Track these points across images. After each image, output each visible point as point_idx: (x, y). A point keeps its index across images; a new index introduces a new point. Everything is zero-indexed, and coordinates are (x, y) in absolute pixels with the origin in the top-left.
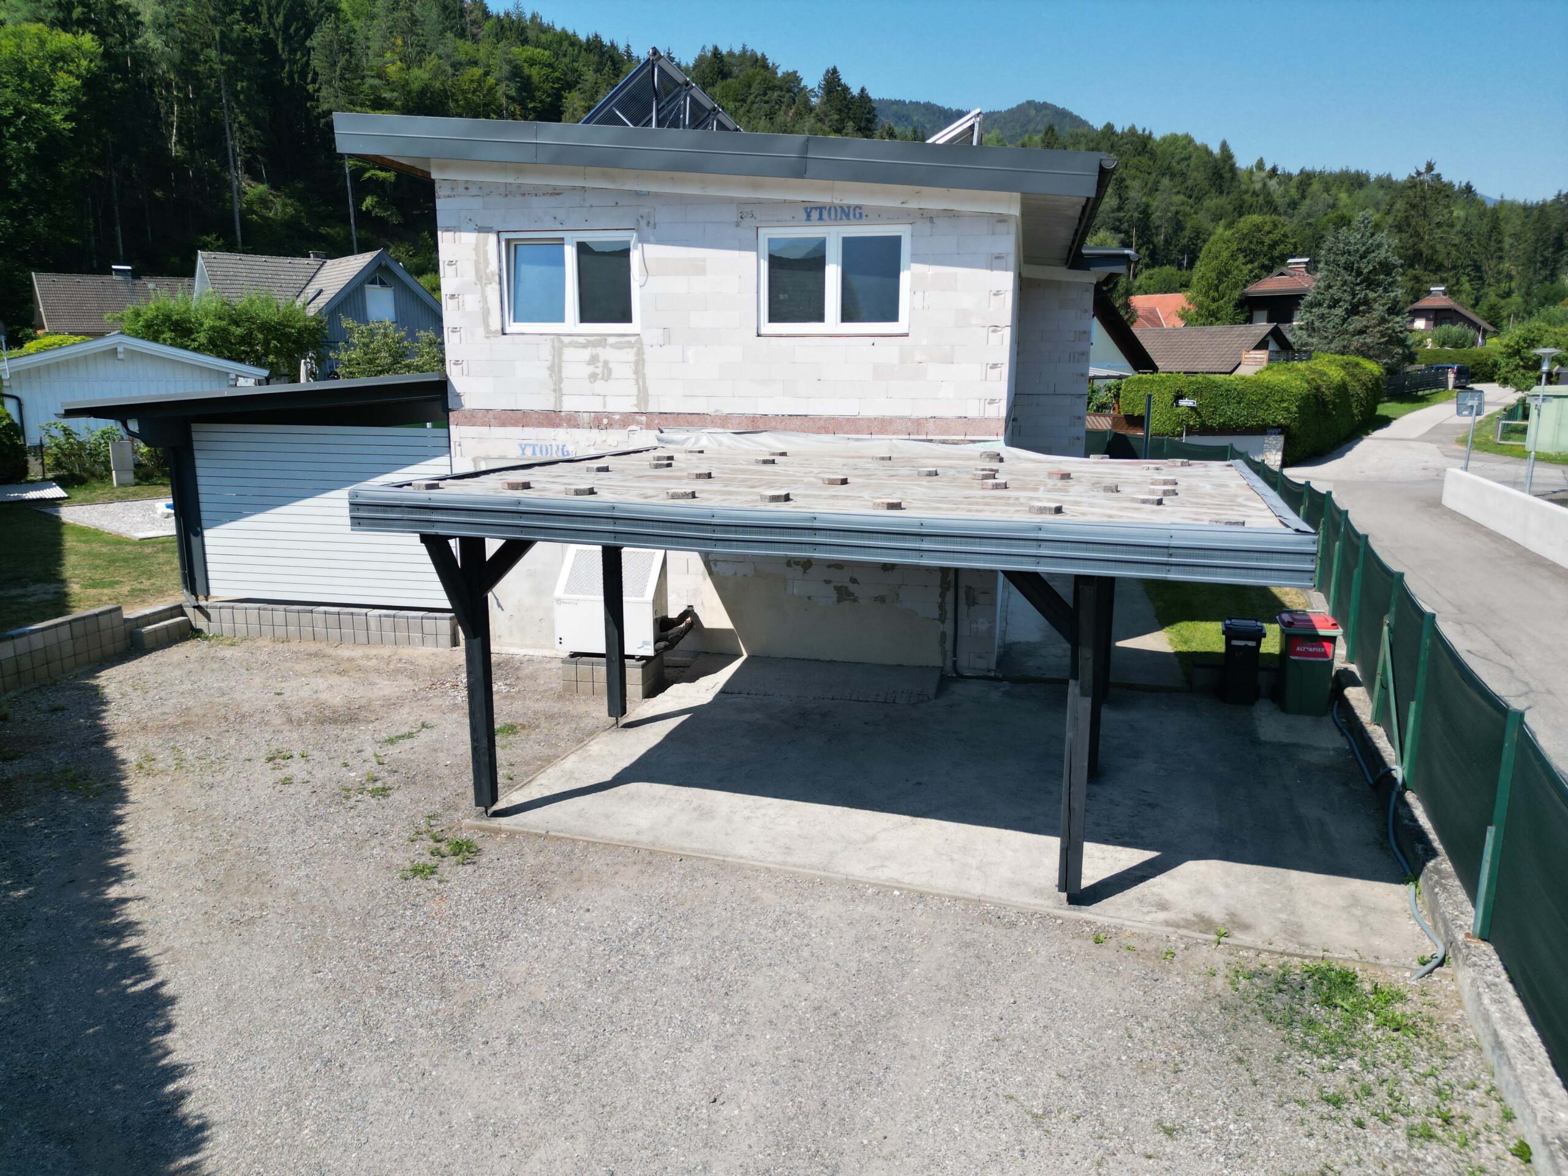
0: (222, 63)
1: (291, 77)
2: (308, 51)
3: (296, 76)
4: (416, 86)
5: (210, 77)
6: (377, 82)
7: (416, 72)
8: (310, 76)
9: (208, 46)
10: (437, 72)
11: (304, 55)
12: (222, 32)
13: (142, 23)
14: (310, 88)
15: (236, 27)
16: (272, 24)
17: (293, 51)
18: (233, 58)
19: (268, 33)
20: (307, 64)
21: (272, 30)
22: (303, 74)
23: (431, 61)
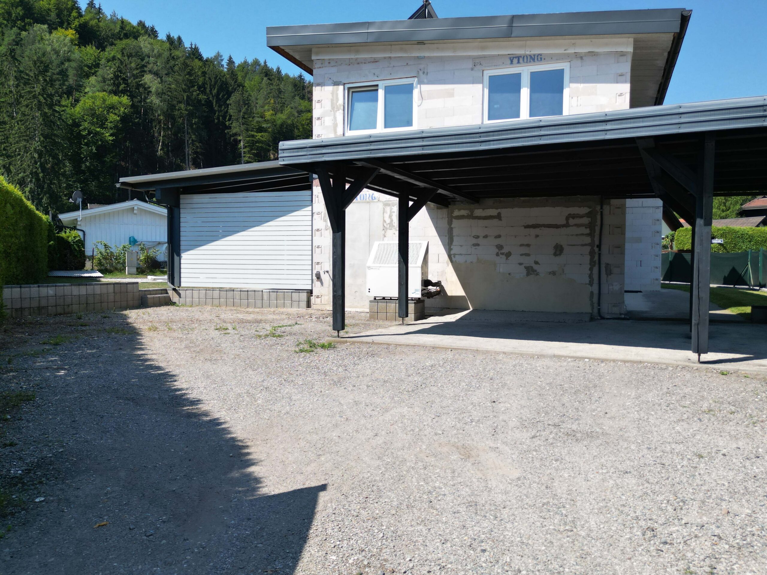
0: (186, 110)
1: (218, 119)
2: (228, 105)
3: (221, 118)
4: (279, 122)
5: (180, 118)
6: (260, 119)
7: (279, 115)
8: (228, 117)
9: (180, 102)
10: (291, 115)
11: (225, 108)
12: (187, 96)
13: (151, 92)
14: (227, 123)
15: (194, 93)
16: (211, 93)
17: (220, 106)
18: (192, 108)
19: (209, 98)
20: (227, 112)
21: (211, 96)
22: (224, 117)
23: (287, 110)
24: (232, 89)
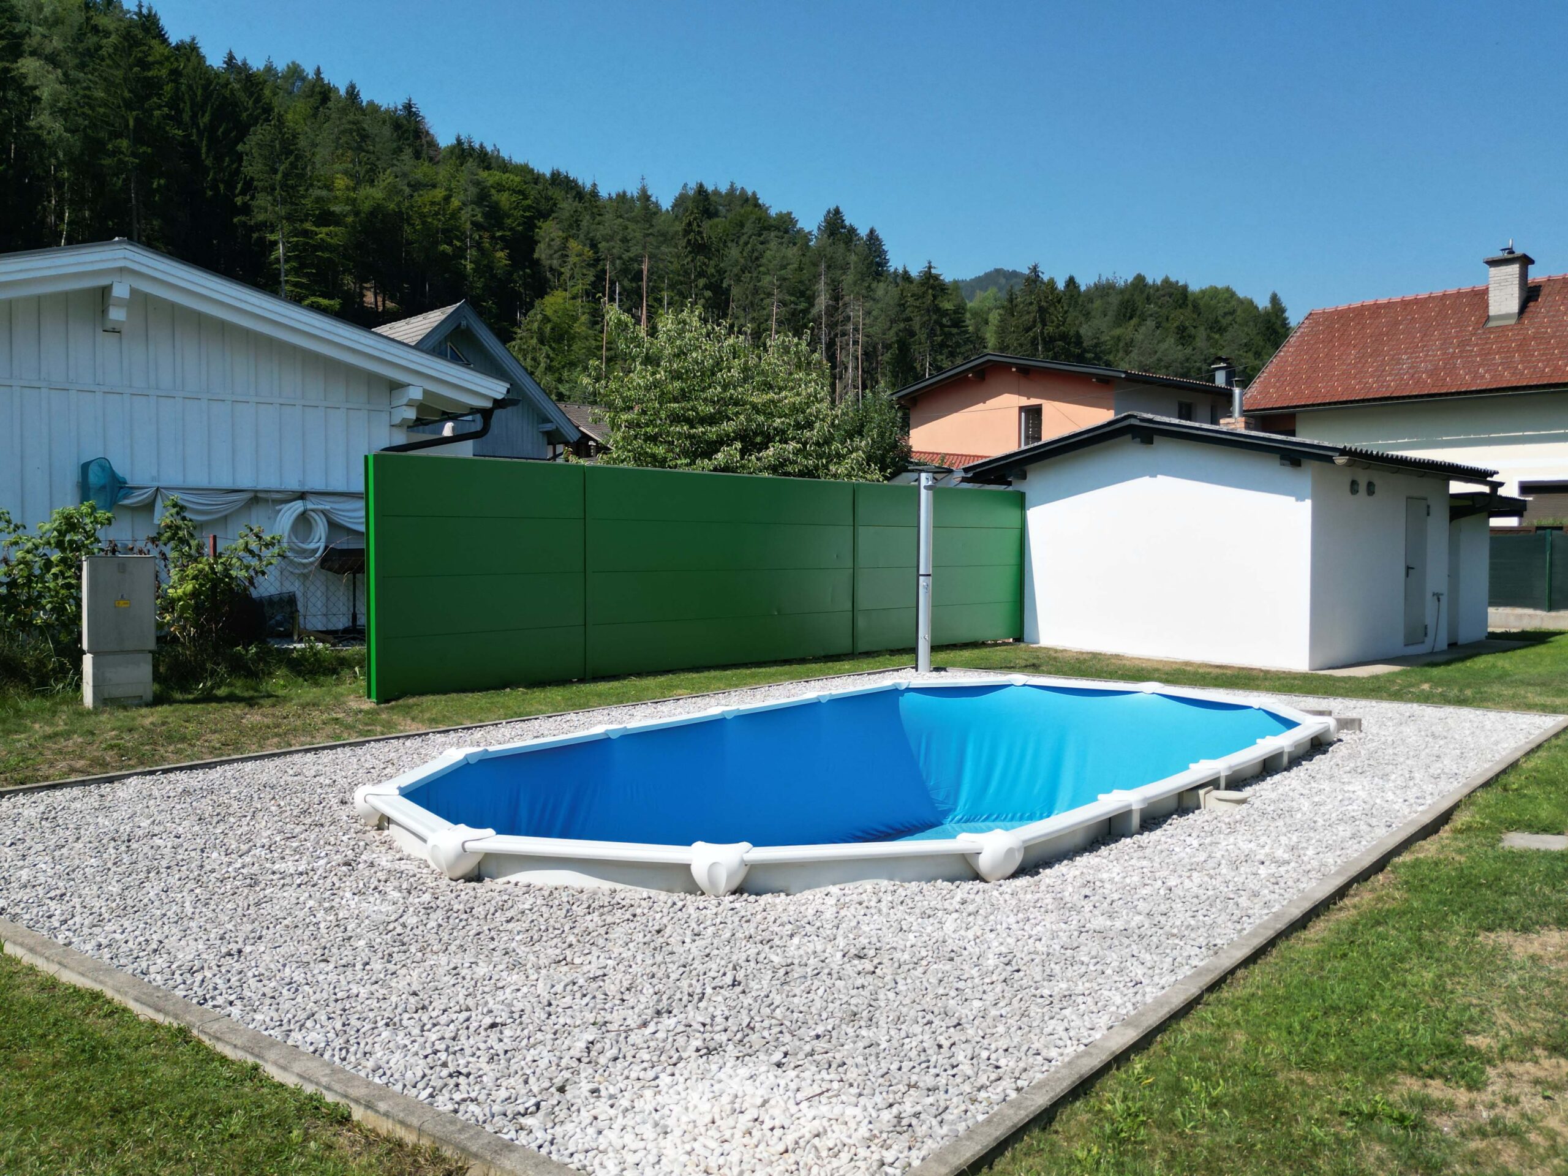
0: (134, 155)
1: (214, 187)
4: (366, 207)
5: (117, 175)
6: (324, 193)
7: (366, 191)
8: (239, 186)
9: (118, 135)
10: (393, 191)
12: (137, 119)
16: (195, 124)
17: (219, 159)
19: (190, 135)
21: (195, 130)
24: (248, 116)
